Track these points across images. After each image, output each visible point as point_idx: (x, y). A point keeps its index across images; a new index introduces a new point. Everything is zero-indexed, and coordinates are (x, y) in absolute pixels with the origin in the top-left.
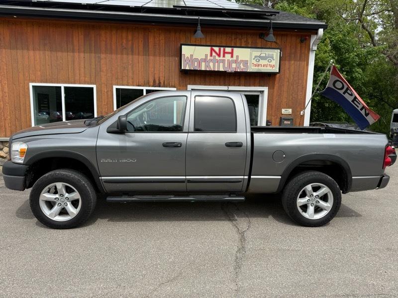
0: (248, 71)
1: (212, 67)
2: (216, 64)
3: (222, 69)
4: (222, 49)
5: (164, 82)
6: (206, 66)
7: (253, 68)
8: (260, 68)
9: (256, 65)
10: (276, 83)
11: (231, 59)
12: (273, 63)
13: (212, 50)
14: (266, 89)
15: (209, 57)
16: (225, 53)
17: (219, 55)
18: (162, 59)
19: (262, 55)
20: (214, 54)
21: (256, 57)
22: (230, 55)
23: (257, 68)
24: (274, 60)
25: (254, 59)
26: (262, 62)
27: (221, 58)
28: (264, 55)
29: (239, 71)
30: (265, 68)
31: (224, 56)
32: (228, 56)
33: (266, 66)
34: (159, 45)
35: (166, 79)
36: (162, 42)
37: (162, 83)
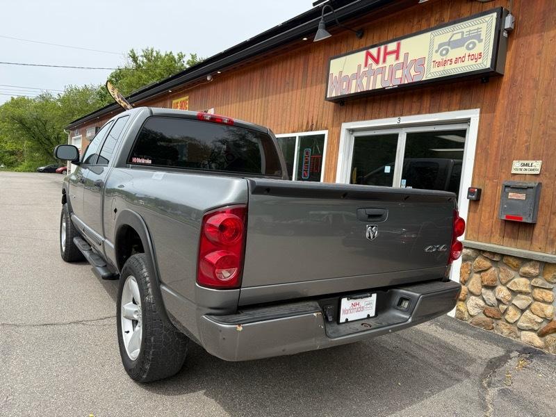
0: (424, 79)
1: (368, 85)
2: (372, 77)
3: (379, 86)
4: (382, 47)
5: (317, 123)
6: (358, 85)
7: (433, 70)
8: (448, 67)
9: (439, 64)
11: (394, 63)
12: (479, 48)
13: (369, 54)
14: (474, 115)
15: (363, 69)
16: (386, 54)
17: (377, 61)
19: (455, 38)
20: (370, 61)
21: (440, 46)
22: (394, 56)
23: (441, 68)
24: (480, 41)
25: (437, 51)
26: (454, 53)
27: (381, 65)
28: (458, 37)
29: (406, 82)
30: (460, 64)
31: (384, 61)
32: (391, 59)
33: (461, 59)
34: (317, 69)
35: (319, 118)
36: (321, 62)
37: (315, 124)
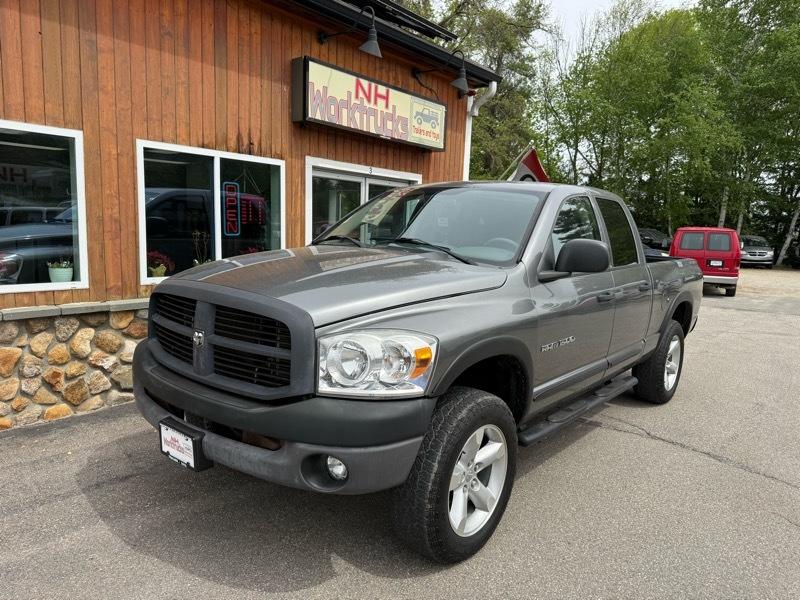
0: (408, 140)
1: (359, 122)
2: (365, 116)
3: (373, 131)
4: (373, 85)
5: (260, 144)
6: (350, 118)
7: (415, 135)
8: (422, 136)
9: (417, 131)
10: (430, 168)
11: (385, 111)
12: (437, 130)
13: (358, 84)
14: (419, 179)
16: (377, 95)
17: (369, 99)
18: (256, 82)
20: (361, 94)
21: (417, 113)
22: (384, 102)
23: (418, 135)
24: (439, 124)
25: (415, 118)
26: (425, 126)
27: (372, 105)
28: (427, 112)
29: (396, 137)
30: (428, 137)
31: (376, 103)
32: (381, 104)
33: (429, 134)
34: (250, 46)
35: (264, 133)
36: (257, 39)
37: (256, 144)
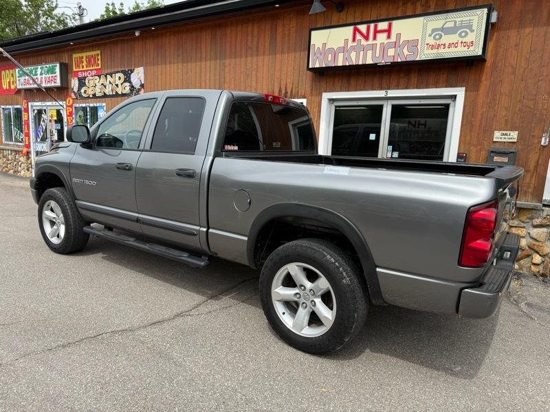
0: (418, 59)
1: (355, 59)
2: (362, 52)
3: (369, 61)
4: (372, 25)
5: (292, 91)
6: (345, 59)
7: (426, 52)
8: (441, 50)
9: (433, 47)
10: (484, 78)
11: (386, 41)
12: (471, 37)
13: (356, 30)
14: (460, 92)
15: (350, 44)
16: (376, 32)
17: (367, 38)
18: (292, 55)
19: (448, 25)
20: (358, 37)
21: (434, 31)
22: (385, 35)
23: (435, 51)
24: (472, 31)
25: (430, 35)
26: (447, 39)
27: (371, 41)
28: (452, 25)
29: (399, 60)
30: (453, 49)
31: (375, 38)
32: (382, 38)
33: (455, 45)
34: (289, 37)
35: (294, 86)
36: (293, 30)
37: (289, 91)
